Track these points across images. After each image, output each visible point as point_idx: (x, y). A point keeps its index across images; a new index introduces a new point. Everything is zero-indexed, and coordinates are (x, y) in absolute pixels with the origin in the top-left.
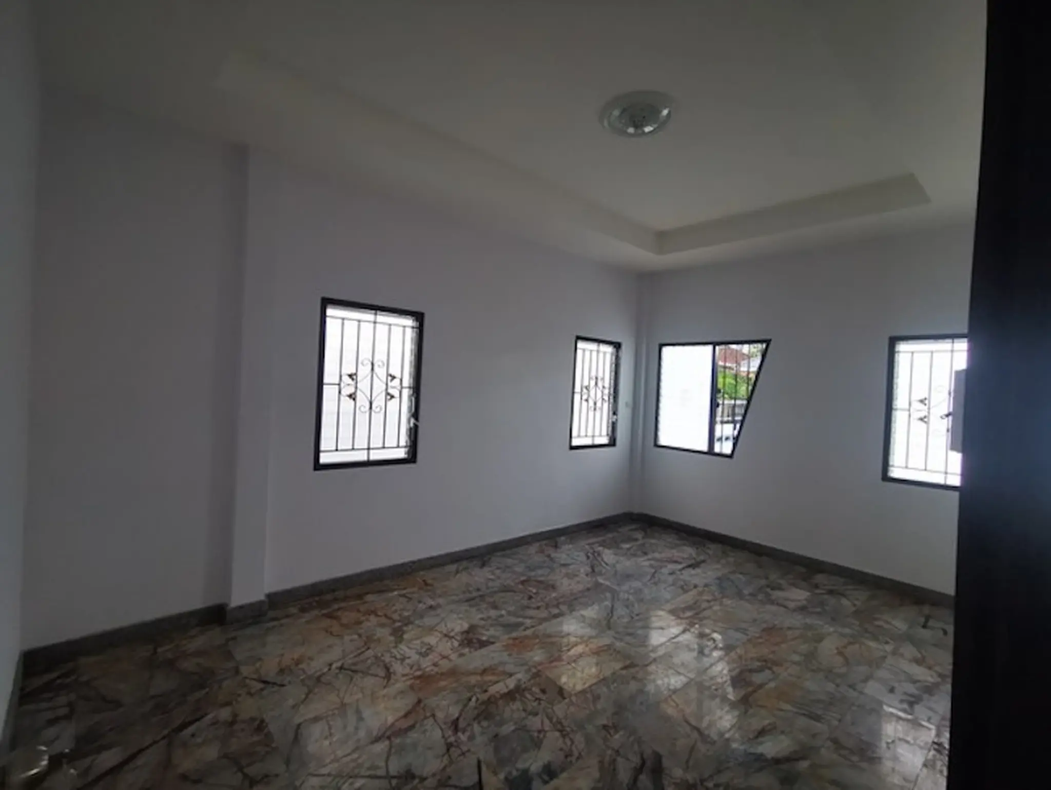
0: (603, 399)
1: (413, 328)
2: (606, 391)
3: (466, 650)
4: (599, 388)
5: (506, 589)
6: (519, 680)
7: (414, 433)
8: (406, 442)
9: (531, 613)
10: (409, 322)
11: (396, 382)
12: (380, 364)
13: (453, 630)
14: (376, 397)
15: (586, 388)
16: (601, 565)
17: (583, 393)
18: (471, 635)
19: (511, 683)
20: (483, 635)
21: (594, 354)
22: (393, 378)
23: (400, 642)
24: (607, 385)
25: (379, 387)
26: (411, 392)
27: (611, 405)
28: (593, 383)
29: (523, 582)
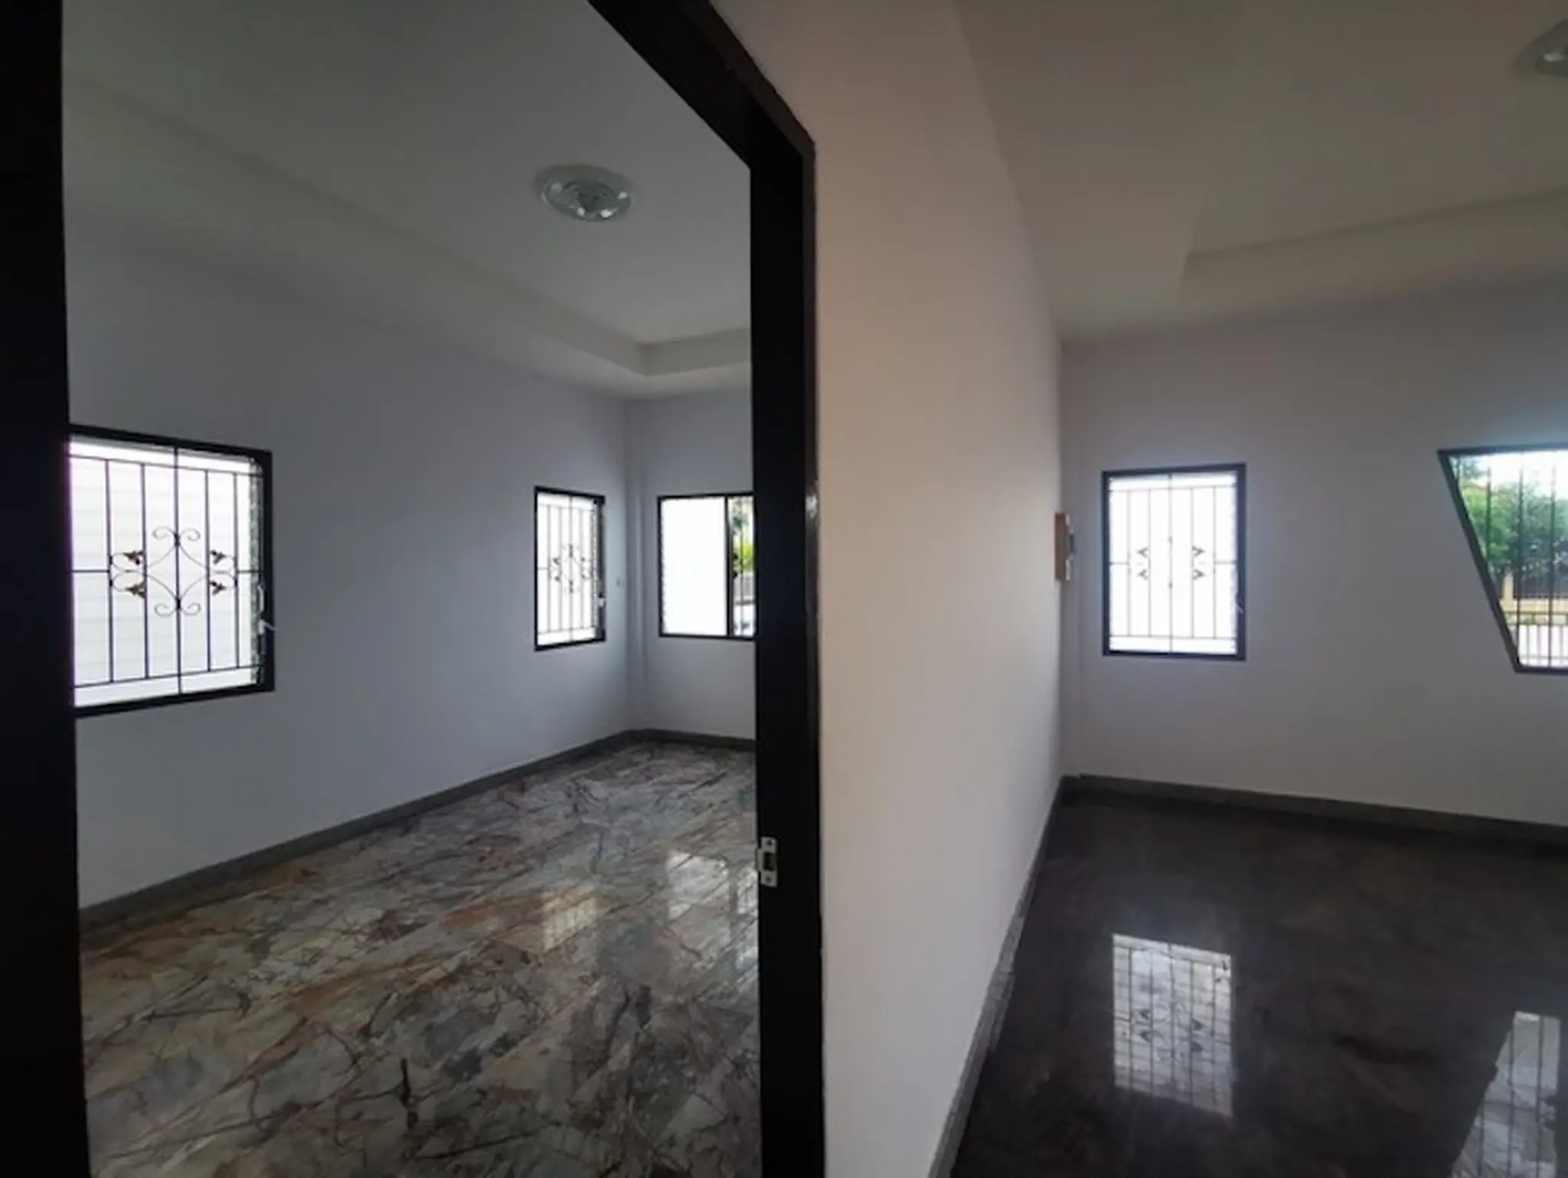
0: (583, 577)
1: (251, 475)
2: (587, 565)
3: (381, 942)
4: (575, 560)
5: (442, 856)
6: (464, 959)
7: (266, 647)
8: (253, 659)
9: (485, 876)
10: (244, 467)
11: (227, 564)
12: (194, 536)
13: (355, 924)
14: (187, 590)
15: (556, 561)
16: (587, 801)
17: (551, 569)
18: (387, 923)
19: (451, 965)
20: (407, 918)
21: (566, 513)
22: (220, 557)
23: (266, 957)
24: (587, 555)
25: (193, 573)
26: (256, 578)
27: (595, 584)
28: (566, 553)
29: (470, 843)
